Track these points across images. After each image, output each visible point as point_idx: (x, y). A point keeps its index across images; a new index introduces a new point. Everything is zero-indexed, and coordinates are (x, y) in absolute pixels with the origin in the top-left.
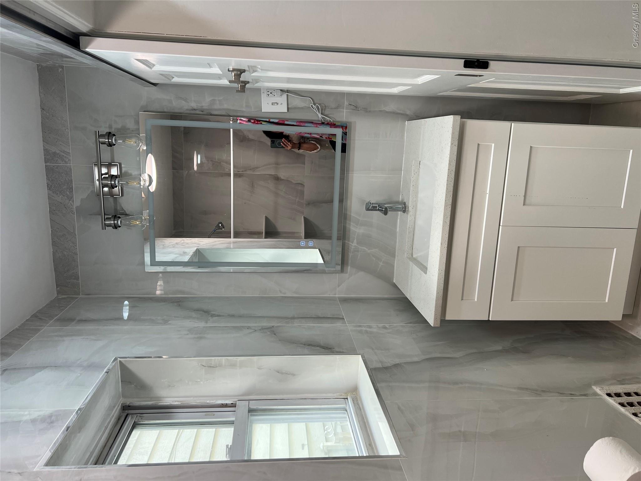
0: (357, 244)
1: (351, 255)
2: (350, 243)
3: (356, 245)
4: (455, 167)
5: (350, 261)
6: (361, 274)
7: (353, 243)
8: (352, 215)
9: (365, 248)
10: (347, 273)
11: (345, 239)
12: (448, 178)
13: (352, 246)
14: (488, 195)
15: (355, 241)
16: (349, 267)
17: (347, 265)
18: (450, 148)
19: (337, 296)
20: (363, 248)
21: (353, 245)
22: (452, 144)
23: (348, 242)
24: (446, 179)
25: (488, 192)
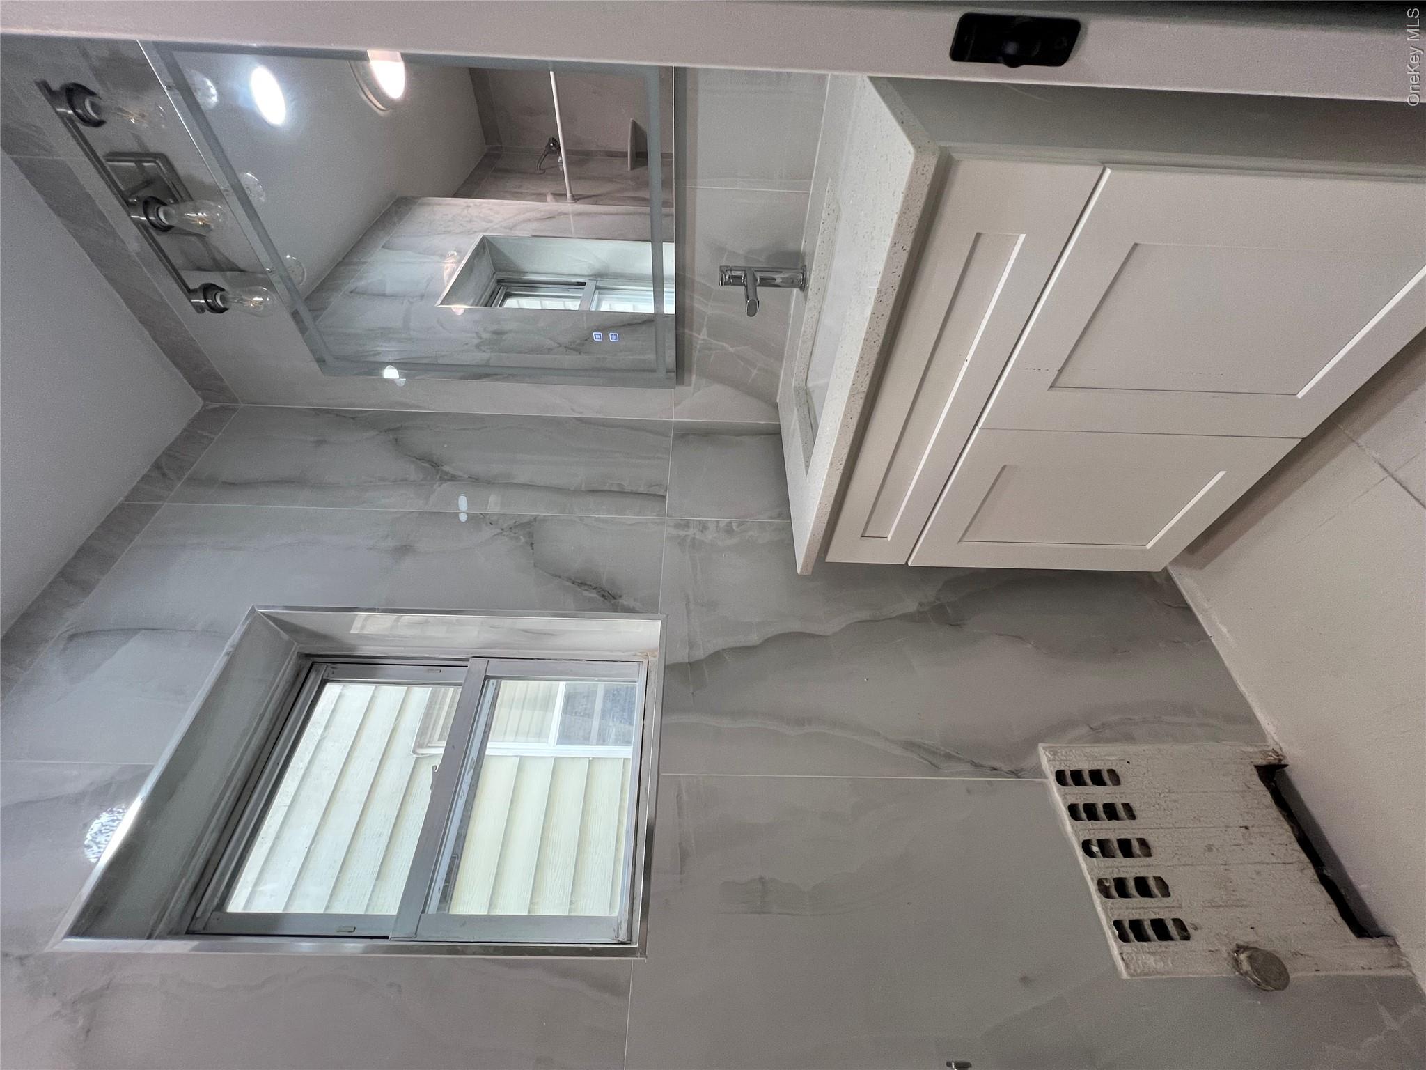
0: (709, 335)
1: (696, 355)
2: (694, 334)
3: (706, 337)
4: (890, 308)
5: (695, 366)
6: (717, 387)
7: (699, 334)
8: (697, 278)
9: (724, 344)
10: (690, 385)
11: (684, 327)
12: (867, 333)
13: (698, 339)
14: (966, 364)
15: (704, 330)
16: (694, 377)
17: (690, 372)
18: (885, 255)
19: (674, 420)
20: (721, 343)
21: (701, 337)
22: (894, 244)
23: (691, 333)
24: (863, 335)
25: (969, 358)
